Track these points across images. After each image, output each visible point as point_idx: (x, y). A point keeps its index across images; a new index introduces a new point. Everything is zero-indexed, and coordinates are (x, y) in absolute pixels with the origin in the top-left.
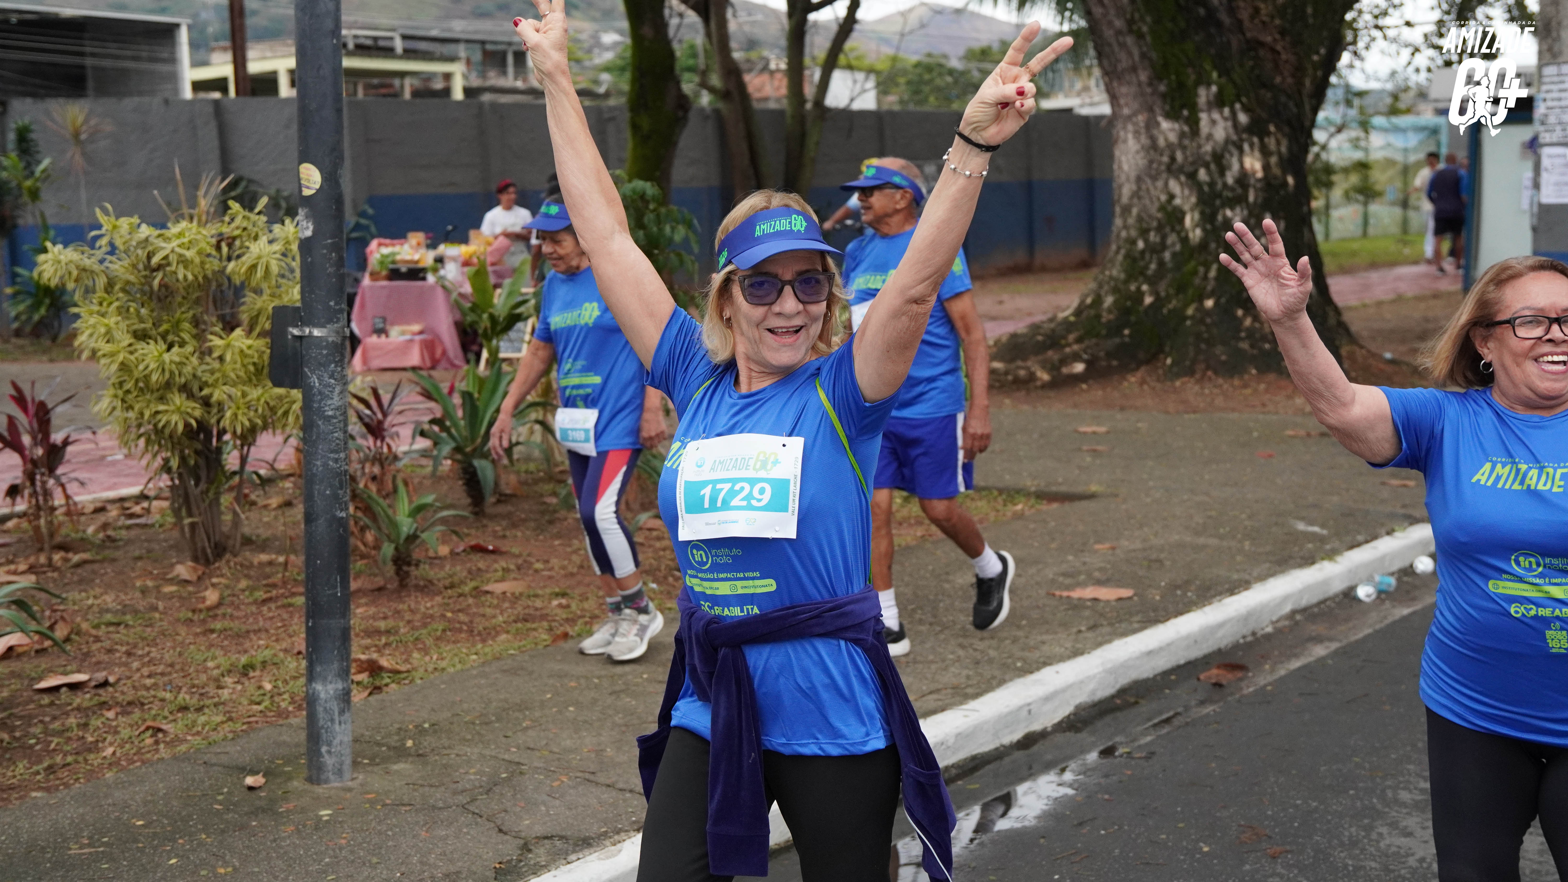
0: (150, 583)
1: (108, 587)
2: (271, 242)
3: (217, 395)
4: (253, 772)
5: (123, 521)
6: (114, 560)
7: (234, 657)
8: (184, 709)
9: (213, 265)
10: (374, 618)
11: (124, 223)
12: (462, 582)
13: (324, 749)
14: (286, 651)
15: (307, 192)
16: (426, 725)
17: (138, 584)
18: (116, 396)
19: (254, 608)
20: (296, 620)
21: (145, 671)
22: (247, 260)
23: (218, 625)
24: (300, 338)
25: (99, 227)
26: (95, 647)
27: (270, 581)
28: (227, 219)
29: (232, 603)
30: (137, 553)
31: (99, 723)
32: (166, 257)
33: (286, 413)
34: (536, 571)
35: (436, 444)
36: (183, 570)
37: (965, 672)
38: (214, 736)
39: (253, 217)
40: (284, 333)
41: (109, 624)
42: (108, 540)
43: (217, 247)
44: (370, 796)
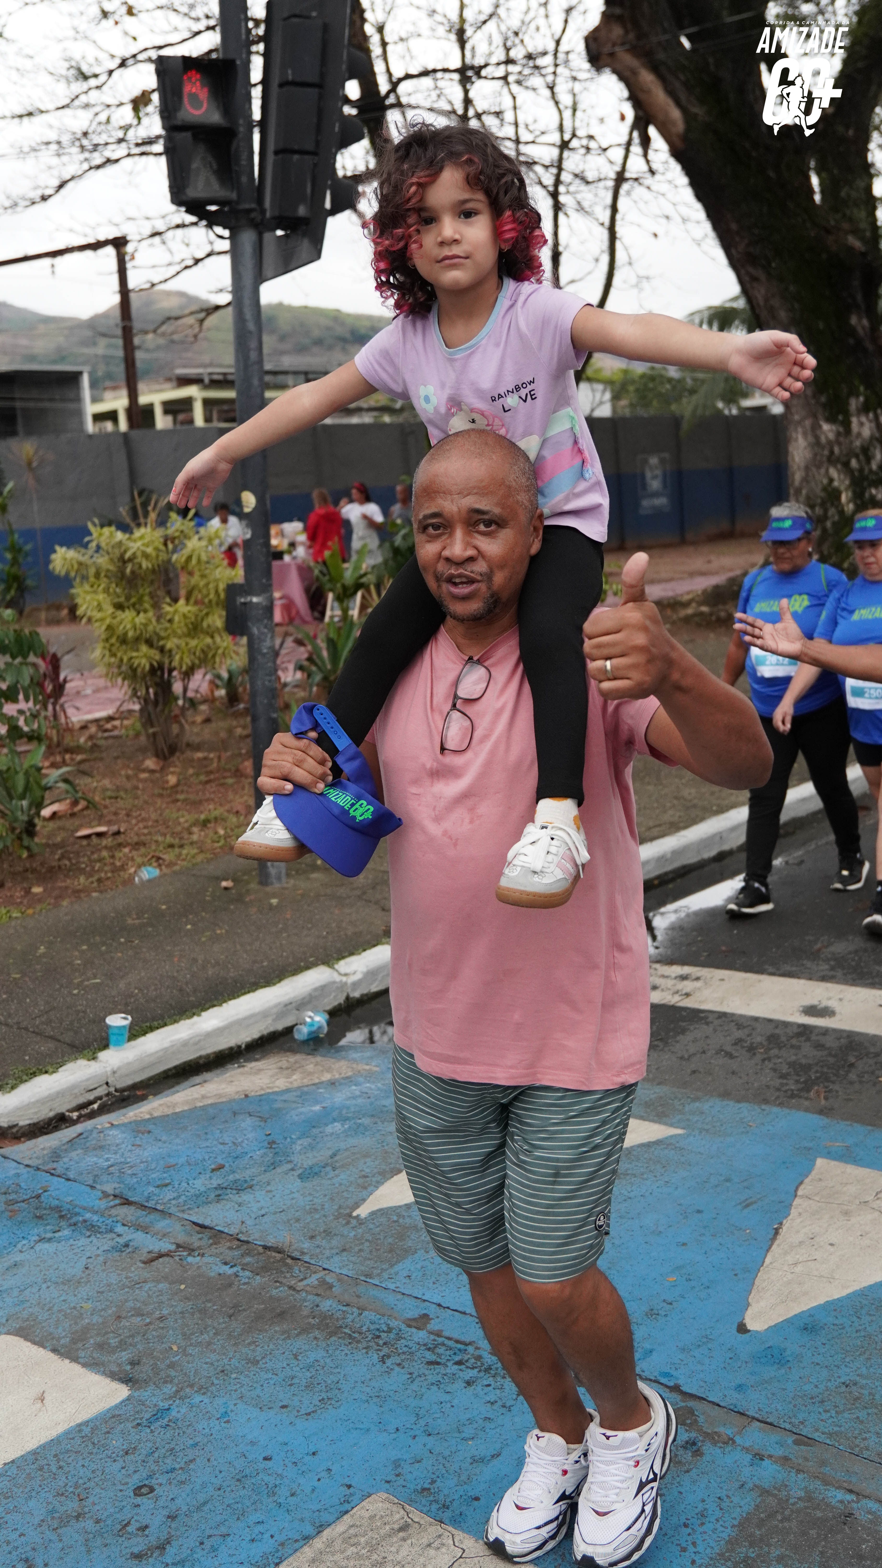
0: (130, 772)
1: (104, 776)
2: (200, 539)
3: (169, 645)
4: (225, 880)
5: (100, 734)
6: (101, 759)
7: (196, 816)
8: (171, 846)
9: (163, 556)
11: (106, 531)
14: (228, 811)
15: (247, 510)
17: (123, 772)
18: (104, 648)
19: (201, 787)
20: (230, 793)
21: (141, 825)
22: (186, 552)
23: (181, 797)
24: (245, 604)
25: (90, 534)
26: (105, 811)
27: (209, 769)
28: (169, 525)
29: (185, 784)
30: (115, 754)
31: (121, 855)
32: (134, 554)
33: (214, 656)
35: (309, 676)
36: (150, 763)
37: (678, 814)
38: (194, 861)
39: (186, 522)
40: (235, 601)
41: (111, 798)
42: (95, 747)
43: (165, 544)
44: (300, 892)
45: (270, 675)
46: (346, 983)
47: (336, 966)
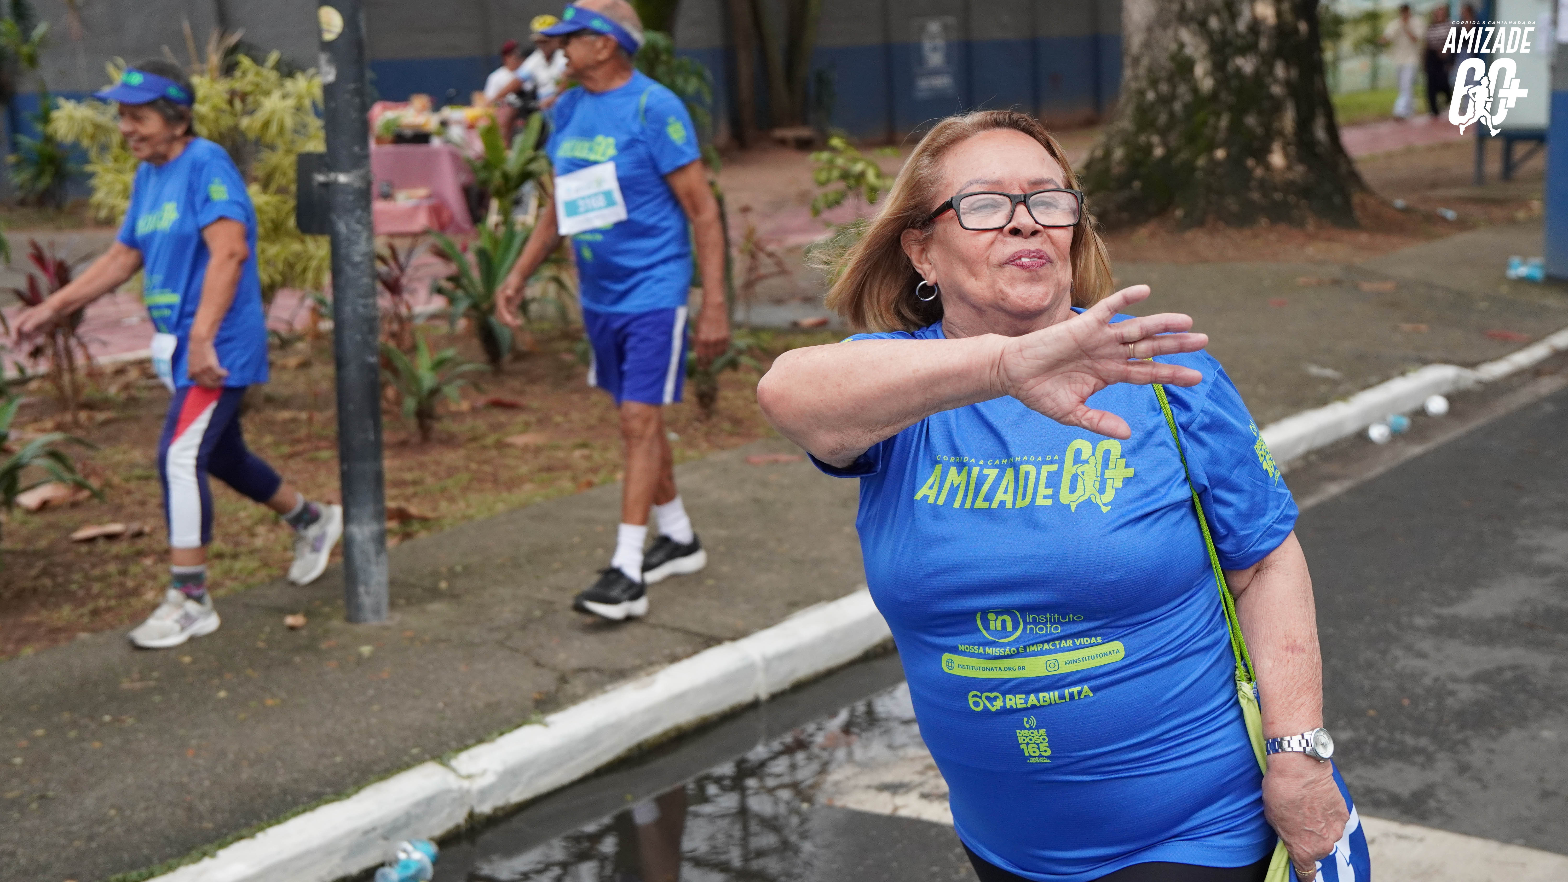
1: (135, 444)
2: (284, 97)
4: (293, 612)
5: (143, 382)
6: (137, 419)
9: (227, 120)
10: (401, 469)
12: (484, 436)
13: (361, 589)
15: (328, 37)
16: (459, 568)
22: (262, 116)
24: (325, 185)
26: (127, 500)
27: (295, 436)
28: (238, 74)
31: (138, 570)
33: (304, 270)
34: (557, 425)
35: (452, 303)
38: (251, 581)
39: (264, 72)
40: (310, 179)
41: (139, 478)
42: (132, 401)
43: (231, 103)
44: (409, 634)
45: (365, 296)
46: (468, 792)
47: (454, 763)
